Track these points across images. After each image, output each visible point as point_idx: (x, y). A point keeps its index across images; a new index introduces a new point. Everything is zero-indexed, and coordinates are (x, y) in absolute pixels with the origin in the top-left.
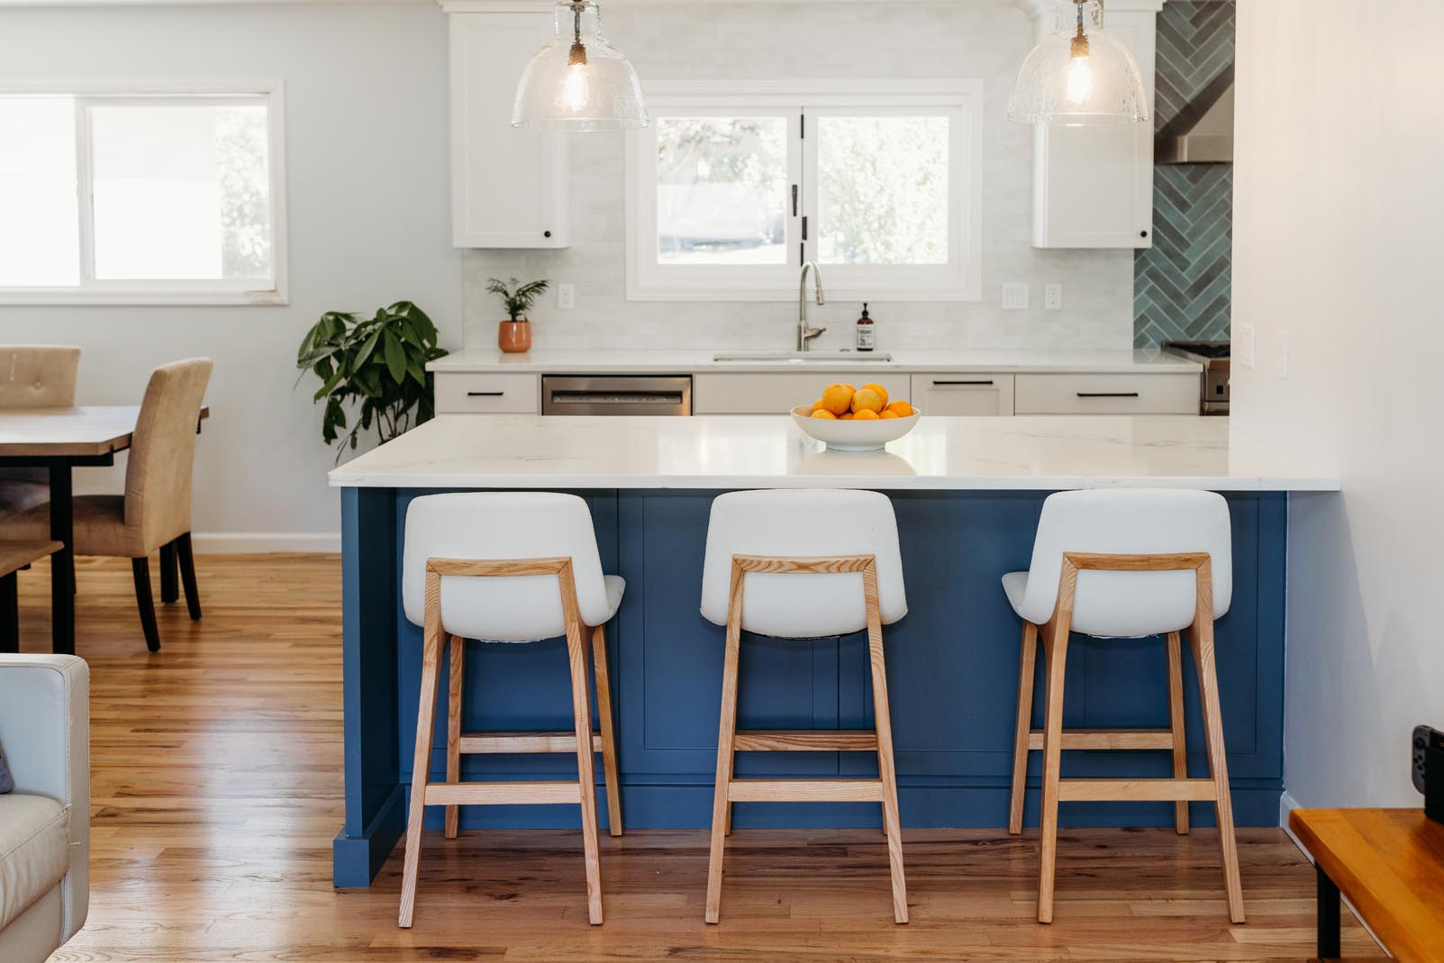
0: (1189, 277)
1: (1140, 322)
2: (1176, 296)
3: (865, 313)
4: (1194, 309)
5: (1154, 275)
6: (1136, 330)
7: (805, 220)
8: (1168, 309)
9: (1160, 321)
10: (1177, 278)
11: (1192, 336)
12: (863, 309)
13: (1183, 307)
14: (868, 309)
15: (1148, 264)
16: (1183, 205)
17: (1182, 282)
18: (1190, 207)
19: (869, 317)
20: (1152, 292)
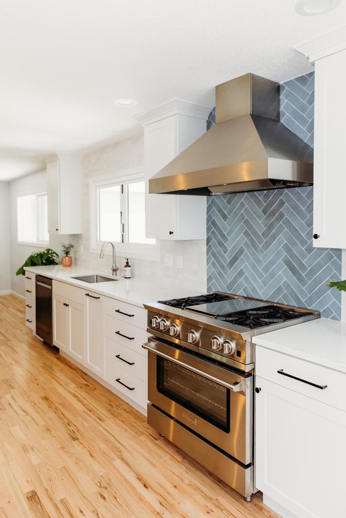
0: (228, 258)
1: (209, 279)
2: (222, 267)
3: (127, 263)
4: (230, 275)
5: (214, 255)
6: (208, 284)
7: (123, 224)
8: (220, 274)
9: (217, 280)
10: (223, 257)
11: (229, 291)
12: (126, 261)
13: (226, 274)
14: (129, 261)
15: (212, 249)
16: (225, 217)
17: (225, 260)
18: (228, 218)
19: (129, 264)
20: (213, 264)
